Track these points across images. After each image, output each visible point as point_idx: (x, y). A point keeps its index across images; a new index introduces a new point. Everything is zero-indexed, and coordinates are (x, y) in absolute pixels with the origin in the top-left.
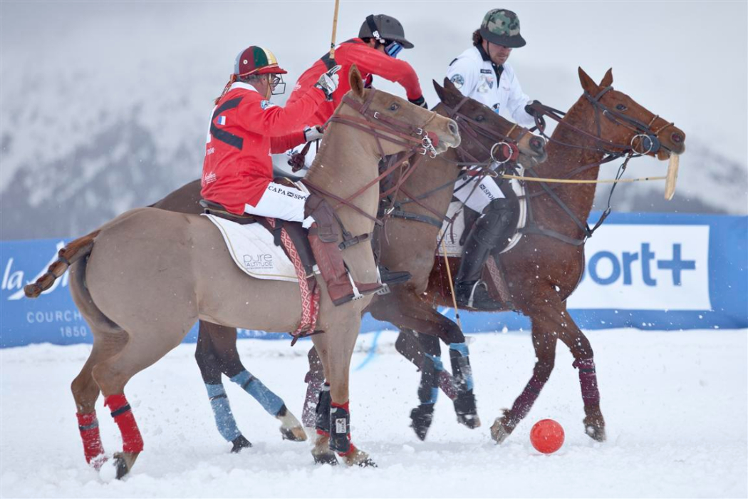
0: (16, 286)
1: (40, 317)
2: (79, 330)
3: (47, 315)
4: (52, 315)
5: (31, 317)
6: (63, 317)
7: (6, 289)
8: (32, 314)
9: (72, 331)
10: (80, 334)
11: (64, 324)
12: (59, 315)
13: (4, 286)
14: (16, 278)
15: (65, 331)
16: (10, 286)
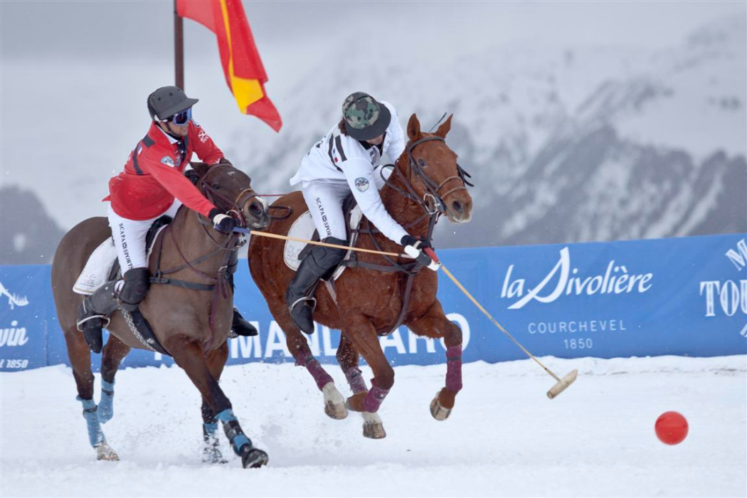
0: (516, 294)
1: (542, 328)
2: (584, 341)
3: (549, 324)
4: (555, 324)
5: (533, 328)
6: (567, 328)
7: (506, 297)
8: (533, 324)
9: (577, 343)
10: (586, 347)
11: (568, 335)
12: (563, 326)
13: (503, 295)
14: (517, 285)
15: (569, 344)
16: (510, 295)
